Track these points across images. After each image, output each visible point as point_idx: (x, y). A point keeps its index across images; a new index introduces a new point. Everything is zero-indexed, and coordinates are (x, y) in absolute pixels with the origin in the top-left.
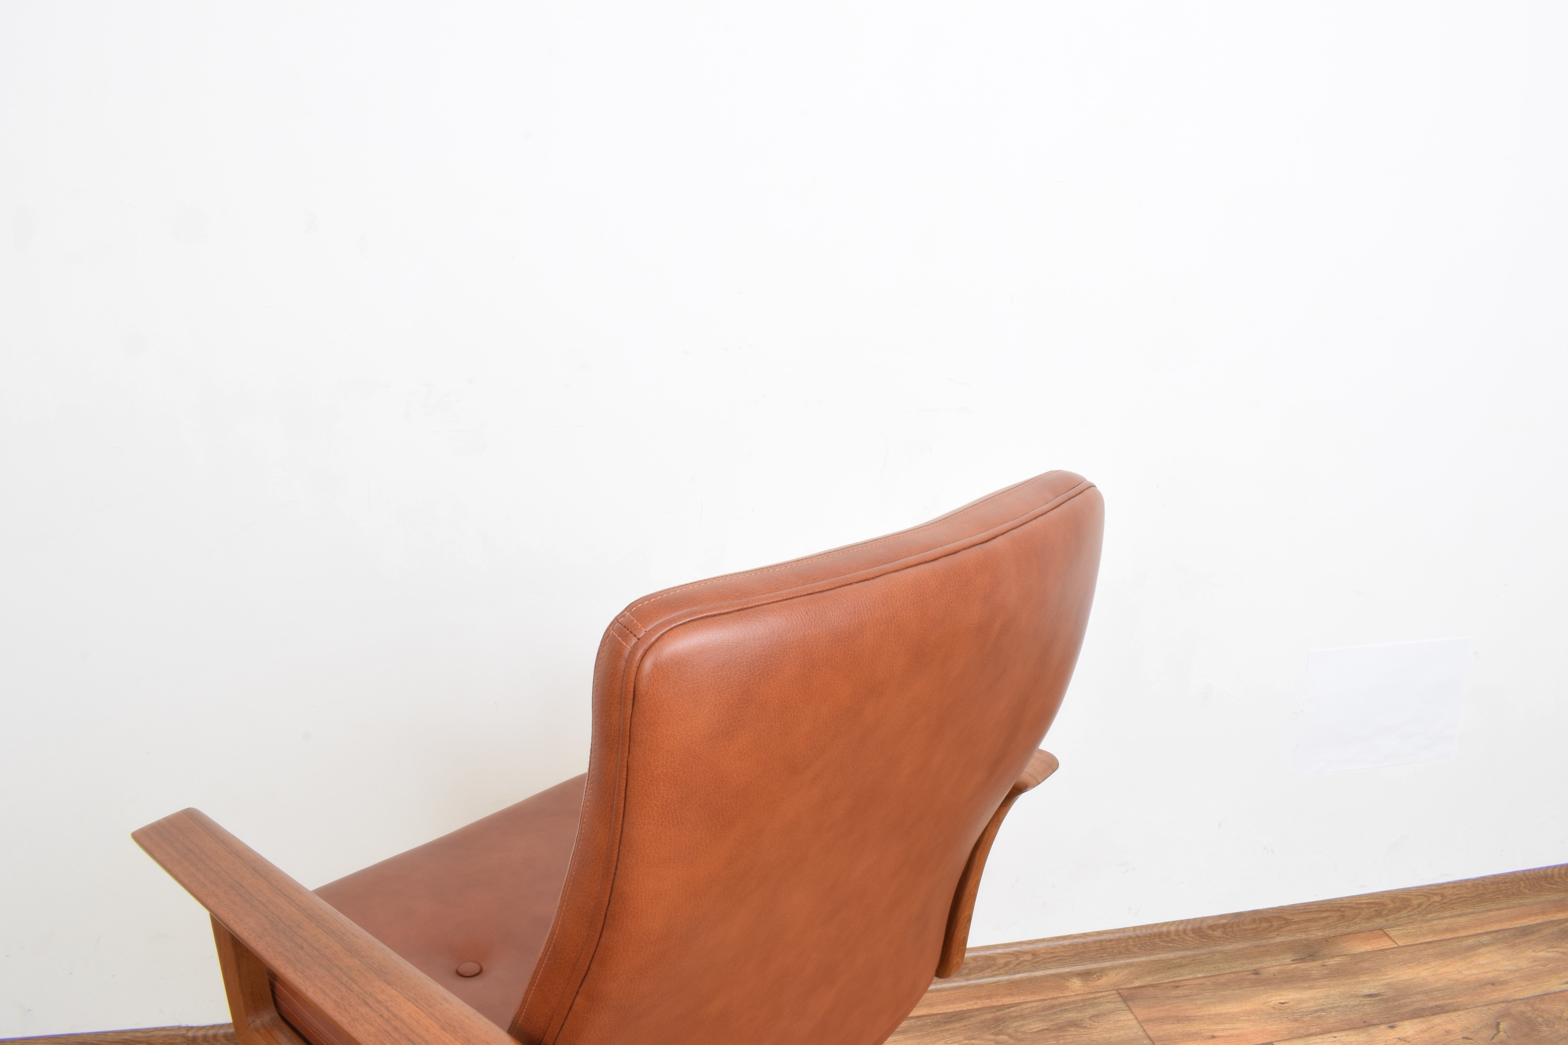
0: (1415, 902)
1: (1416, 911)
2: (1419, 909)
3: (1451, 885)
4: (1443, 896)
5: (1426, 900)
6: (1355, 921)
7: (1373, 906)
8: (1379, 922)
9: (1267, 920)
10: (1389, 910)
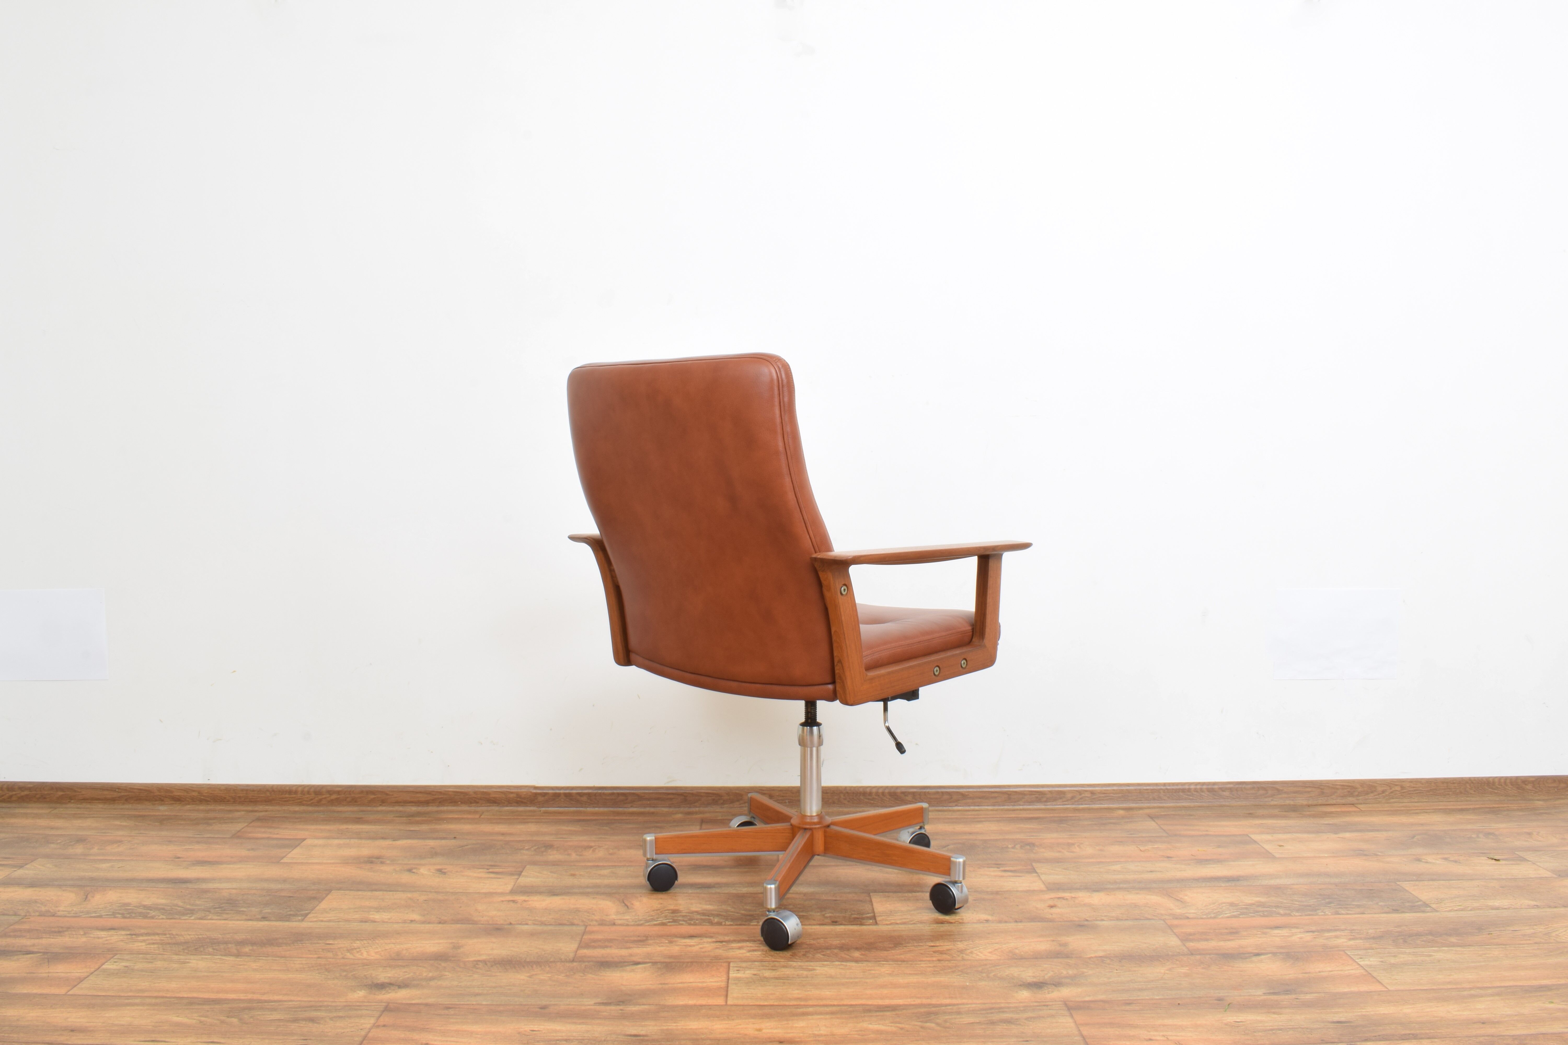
0: (1380, 789)
1: (1381, 795)
2: (1383, 795)
3: (1409, 780)
4: (1402, 787)
5: (1389, 788)
6: (1332, 797)
7: (1346, 788)
8: (1351, 799)
9: (1264, 789)
10: (1359, 792)
